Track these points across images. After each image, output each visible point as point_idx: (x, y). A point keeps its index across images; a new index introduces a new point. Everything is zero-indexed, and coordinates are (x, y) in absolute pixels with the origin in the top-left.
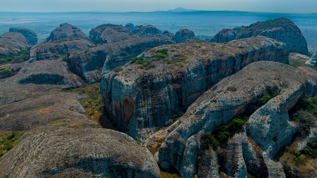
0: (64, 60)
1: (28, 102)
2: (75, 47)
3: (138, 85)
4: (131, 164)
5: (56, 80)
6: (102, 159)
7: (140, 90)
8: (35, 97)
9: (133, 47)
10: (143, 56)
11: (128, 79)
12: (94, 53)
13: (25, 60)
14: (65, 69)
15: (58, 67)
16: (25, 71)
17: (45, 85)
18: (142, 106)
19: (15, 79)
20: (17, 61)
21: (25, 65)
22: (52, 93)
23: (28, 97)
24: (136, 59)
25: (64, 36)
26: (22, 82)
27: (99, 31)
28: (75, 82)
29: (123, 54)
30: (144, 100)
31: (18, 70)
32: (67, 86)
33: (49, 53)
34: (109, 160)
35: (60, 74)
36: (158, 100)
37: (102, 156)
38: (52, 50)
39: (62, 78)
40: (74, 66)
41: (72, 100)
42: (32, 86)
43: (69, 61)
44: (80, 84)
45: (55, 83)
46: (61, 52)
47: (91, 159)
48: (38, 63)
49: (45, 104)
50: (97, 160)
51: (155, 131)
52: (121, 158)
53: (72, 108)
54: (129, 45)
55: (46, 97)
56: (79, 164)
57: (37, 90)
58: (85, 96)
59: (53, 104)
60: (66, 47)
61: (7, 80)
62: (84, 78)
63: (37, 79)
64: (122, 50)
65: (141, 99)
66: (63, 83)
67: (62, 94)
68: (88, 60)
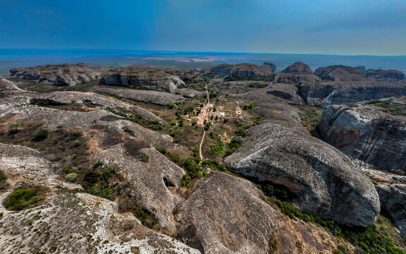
0: (296, 86)
1: (269, 104)
2: (305, 79)
3: (372, 125)
4: (352, 184)
5: (287, 96)
6: (325, 165)
7: (373, 129)
8: (273, 102)
9: (368, 88)
10: (390, 101)
11: (364, 117)
12: (323, 86)
13: (271, 81)
14: (295, 92)
15: (291, 89)
16: (270, 87)
17: (279, 98)
18: (367, 143)
19: (265, 90)
20: (267, 81)
21: (271, 84)
22: (282, 104)
23: (269, 101)
24: (378, 102)
25: (296, 71)
26: (268, 93)
27: (329, 70)
28: (299, 101)
29: (352, 93)
30: (373, 138)
31: (267, 86)
32: (292, 102)
33: (286, 80)
34: (331, 168)
35: (291, 94)
36: (395, 146)
37: (326, 163)
38: (289, 78)
39: (291, 96)
40: (302, 91)
41: (294, 112)
42: (272, 96)
43: (299, 88)
44: (301, 103)
45: (286, 98)
46: (294, 81)
47: (317, 159)
48: (279, 84)
49: (278, 109)
50: (321, 162)
51: (370, 168)
52: (343, 174)
53: (293, 117)
54: (364, 86)
55: (279, 105)
56: (305, 157)
57: (275, 99)
58: (303, 112)
59: (282, 110)
60: (299, 77)
61: (260, 89)
62: (306, 101)
63: (276, 93)
64: (354, 89)
65: (369, 136)
66: (291, 100)
67: (289, 106)
68: (315, 90)
